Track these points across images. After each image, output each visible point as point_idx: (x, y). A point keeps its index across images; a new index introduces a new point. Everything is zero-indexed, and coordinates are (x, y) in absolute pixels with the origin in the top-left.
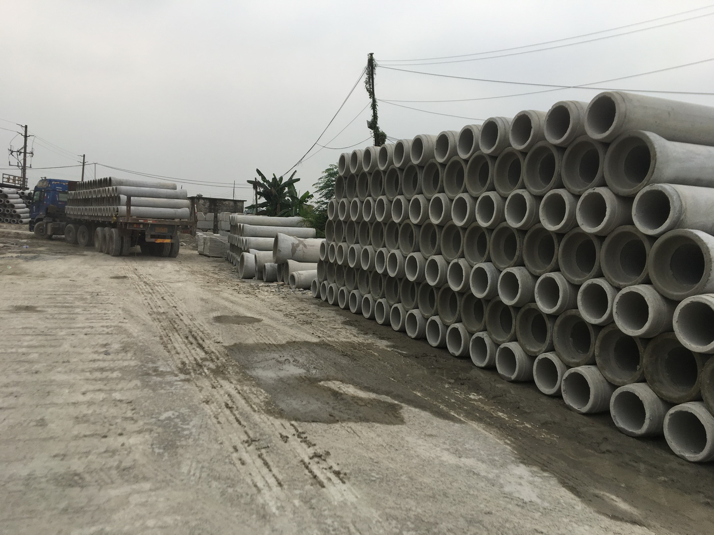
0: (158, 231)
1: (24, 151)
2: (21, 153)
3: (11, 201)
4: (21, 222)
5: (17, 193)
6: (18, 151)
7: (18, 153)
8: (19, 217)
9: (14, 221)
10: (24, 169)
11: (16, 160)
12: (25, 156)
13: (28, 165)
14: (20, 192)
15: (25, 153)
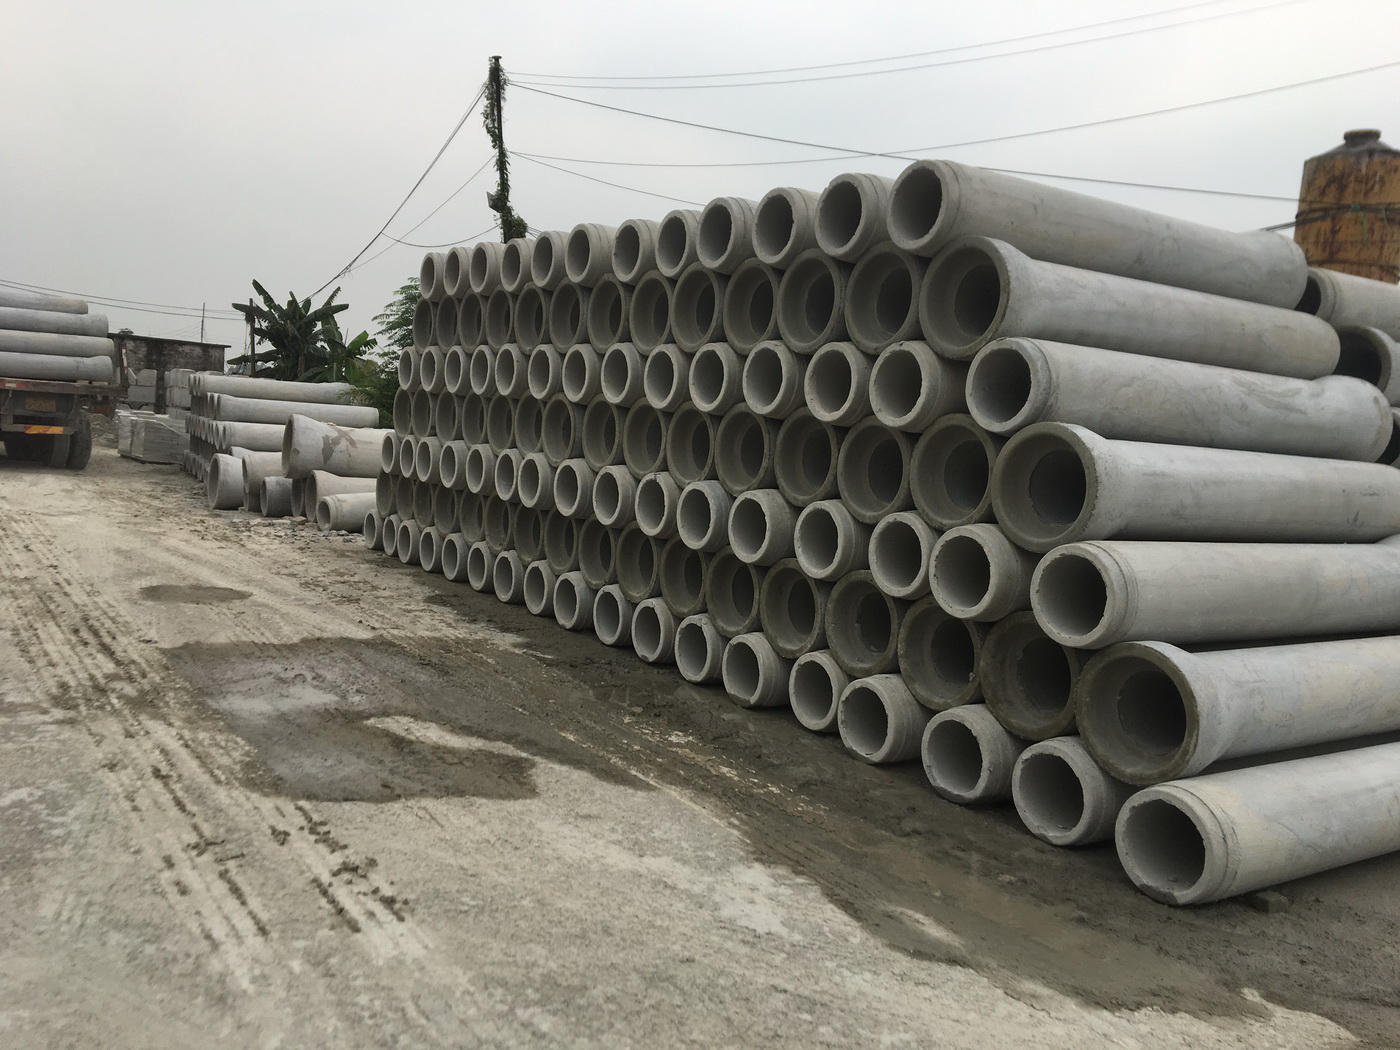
0: (32, 407)
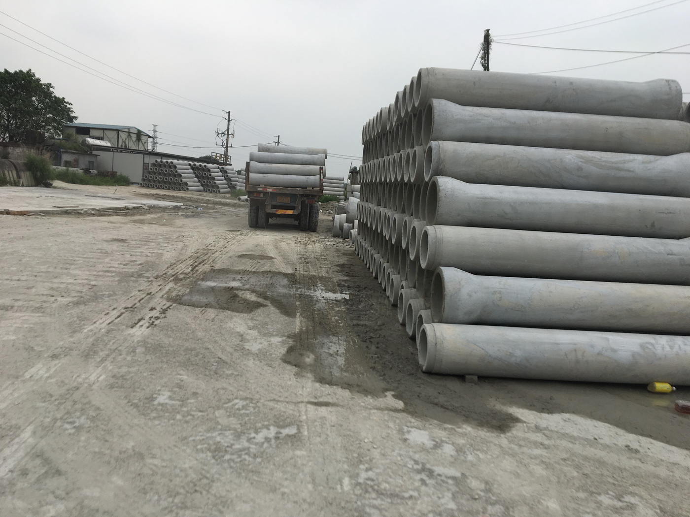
0: (280, 201)
1: (227, 133)
2: (225, 134)
3: (213, 174)
4: (219, 191)
5: (218, 168)
6: (223, 133)
7: (223, 135)
8: (218, 187)
9: (214, 191)
10: (227, 148)
11: (222, 140)
12: (228, 137)
13: (229, 145)
14: (220, 167)
15: (228, 135)
